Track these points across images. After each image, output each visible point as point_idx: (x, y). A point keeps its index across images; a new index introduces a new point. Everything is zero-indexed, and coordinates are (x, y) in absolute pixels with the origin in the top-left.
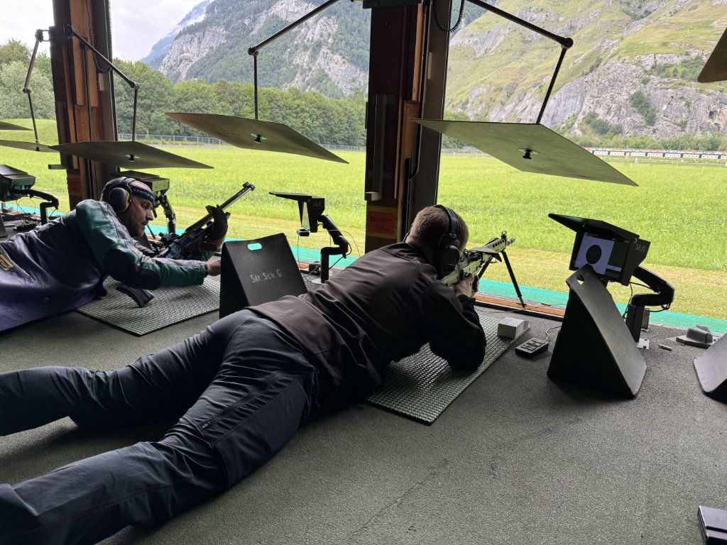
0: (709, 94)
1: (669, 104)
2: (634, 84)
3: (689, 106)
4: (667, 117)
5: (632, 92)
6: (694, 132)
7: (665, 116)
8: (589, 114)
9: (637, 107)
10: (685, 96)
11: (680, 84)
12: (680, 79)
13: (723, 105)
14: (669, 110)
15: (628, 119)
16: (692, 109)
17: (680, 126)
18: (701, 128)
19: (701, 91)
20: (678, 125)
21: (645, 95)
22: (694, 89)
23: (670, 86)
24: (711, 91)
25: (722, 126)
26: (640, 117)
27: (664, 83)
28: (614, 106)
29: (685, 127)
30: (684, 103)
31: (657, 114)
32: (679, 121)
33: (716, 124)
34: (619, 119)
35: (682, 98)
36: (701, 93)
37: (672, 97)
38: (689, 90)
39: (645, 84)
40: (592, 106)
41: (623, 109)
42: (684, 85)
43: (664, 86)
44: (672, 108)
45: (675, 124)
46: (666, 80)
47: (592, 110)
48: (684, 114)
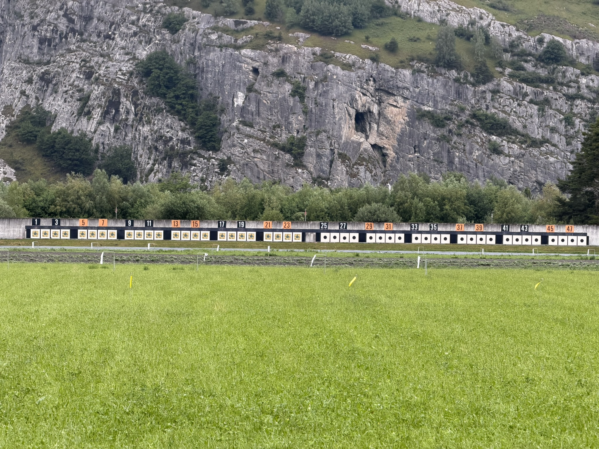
0: (347, 67)
1: (250, 89)
2: (144, 30)
3: (302, 98)
4: (251, 126)
5: (143, 53)
6: (326, 168)
7: (244, 123)
8: (26, 112)
9: (163, 96)
10: (288, 69)
11: (269, 36)
12: (266, 23)
13: (385, 97)
14: (252, 107)
15: (145, 129)
16: (311, 106)
17: (289, 151)
18: (343, 157)
19: (326, 58)
20: (283, 149)
21: (180, 61)
22: (307, 50)
23: (243, 39)
24: (351, 58)
25: (391, 154)
26: (178, 124)
27: (226, 30)
28: (97, 91)
29: (302, 154)
30: (288, 87)
31: (224, 118)
32: (283, 137)
33: (374, 146)
34: (117, 130)
35: (280, 74)
36: (327, 63)
37: (255, 71)
38: (297, 54)
39: (174, 30)
40: (29, 89)
41: (123, 100)
42: (280, 39)
43: (227, 38)
44: (258, 102)
45: (275, 145)
46: (230, 22)
47: (32, 102)
48: (293, 119)
